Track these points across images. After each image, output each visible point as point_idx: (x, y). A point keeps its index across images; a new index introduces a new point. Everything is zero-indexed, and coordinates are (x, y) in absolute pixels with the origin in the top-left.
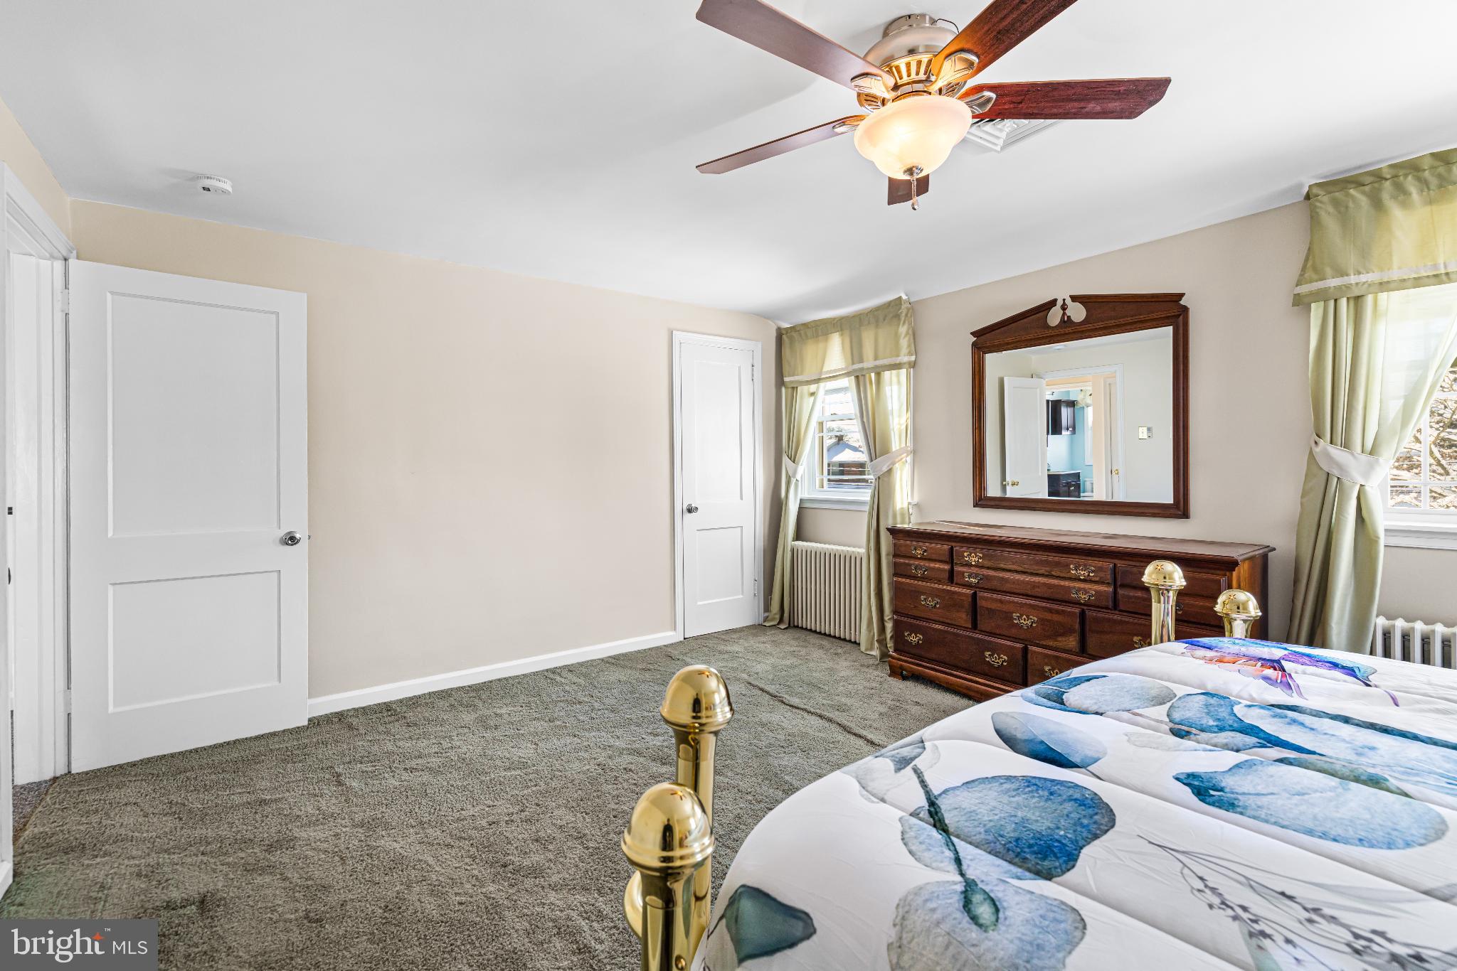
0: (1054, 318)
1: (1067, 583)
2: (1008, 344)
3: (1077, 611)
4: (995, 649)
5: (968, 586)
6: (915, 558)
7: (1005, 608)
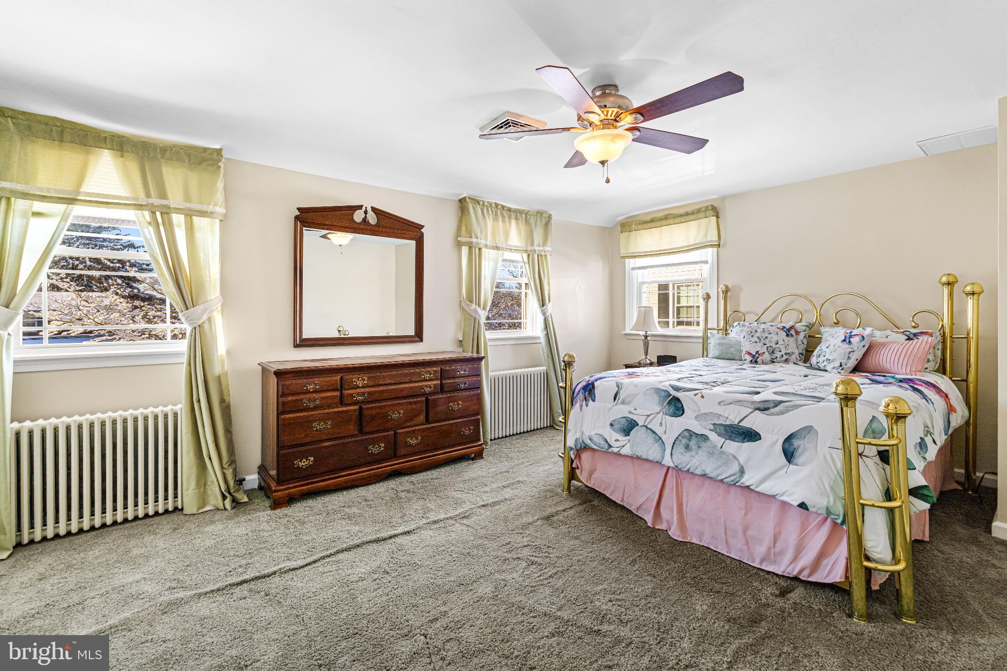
0: (358, 216)
1: (420, 384)
2: (325, 225)
3: (424, 399)
4: (374, 442)
5: (355, 403)
6: (308, 392)
7: (383, 411)
